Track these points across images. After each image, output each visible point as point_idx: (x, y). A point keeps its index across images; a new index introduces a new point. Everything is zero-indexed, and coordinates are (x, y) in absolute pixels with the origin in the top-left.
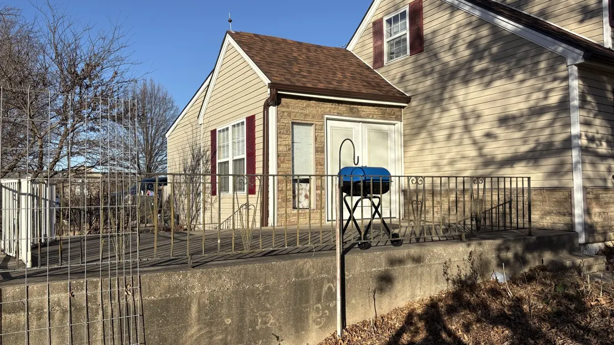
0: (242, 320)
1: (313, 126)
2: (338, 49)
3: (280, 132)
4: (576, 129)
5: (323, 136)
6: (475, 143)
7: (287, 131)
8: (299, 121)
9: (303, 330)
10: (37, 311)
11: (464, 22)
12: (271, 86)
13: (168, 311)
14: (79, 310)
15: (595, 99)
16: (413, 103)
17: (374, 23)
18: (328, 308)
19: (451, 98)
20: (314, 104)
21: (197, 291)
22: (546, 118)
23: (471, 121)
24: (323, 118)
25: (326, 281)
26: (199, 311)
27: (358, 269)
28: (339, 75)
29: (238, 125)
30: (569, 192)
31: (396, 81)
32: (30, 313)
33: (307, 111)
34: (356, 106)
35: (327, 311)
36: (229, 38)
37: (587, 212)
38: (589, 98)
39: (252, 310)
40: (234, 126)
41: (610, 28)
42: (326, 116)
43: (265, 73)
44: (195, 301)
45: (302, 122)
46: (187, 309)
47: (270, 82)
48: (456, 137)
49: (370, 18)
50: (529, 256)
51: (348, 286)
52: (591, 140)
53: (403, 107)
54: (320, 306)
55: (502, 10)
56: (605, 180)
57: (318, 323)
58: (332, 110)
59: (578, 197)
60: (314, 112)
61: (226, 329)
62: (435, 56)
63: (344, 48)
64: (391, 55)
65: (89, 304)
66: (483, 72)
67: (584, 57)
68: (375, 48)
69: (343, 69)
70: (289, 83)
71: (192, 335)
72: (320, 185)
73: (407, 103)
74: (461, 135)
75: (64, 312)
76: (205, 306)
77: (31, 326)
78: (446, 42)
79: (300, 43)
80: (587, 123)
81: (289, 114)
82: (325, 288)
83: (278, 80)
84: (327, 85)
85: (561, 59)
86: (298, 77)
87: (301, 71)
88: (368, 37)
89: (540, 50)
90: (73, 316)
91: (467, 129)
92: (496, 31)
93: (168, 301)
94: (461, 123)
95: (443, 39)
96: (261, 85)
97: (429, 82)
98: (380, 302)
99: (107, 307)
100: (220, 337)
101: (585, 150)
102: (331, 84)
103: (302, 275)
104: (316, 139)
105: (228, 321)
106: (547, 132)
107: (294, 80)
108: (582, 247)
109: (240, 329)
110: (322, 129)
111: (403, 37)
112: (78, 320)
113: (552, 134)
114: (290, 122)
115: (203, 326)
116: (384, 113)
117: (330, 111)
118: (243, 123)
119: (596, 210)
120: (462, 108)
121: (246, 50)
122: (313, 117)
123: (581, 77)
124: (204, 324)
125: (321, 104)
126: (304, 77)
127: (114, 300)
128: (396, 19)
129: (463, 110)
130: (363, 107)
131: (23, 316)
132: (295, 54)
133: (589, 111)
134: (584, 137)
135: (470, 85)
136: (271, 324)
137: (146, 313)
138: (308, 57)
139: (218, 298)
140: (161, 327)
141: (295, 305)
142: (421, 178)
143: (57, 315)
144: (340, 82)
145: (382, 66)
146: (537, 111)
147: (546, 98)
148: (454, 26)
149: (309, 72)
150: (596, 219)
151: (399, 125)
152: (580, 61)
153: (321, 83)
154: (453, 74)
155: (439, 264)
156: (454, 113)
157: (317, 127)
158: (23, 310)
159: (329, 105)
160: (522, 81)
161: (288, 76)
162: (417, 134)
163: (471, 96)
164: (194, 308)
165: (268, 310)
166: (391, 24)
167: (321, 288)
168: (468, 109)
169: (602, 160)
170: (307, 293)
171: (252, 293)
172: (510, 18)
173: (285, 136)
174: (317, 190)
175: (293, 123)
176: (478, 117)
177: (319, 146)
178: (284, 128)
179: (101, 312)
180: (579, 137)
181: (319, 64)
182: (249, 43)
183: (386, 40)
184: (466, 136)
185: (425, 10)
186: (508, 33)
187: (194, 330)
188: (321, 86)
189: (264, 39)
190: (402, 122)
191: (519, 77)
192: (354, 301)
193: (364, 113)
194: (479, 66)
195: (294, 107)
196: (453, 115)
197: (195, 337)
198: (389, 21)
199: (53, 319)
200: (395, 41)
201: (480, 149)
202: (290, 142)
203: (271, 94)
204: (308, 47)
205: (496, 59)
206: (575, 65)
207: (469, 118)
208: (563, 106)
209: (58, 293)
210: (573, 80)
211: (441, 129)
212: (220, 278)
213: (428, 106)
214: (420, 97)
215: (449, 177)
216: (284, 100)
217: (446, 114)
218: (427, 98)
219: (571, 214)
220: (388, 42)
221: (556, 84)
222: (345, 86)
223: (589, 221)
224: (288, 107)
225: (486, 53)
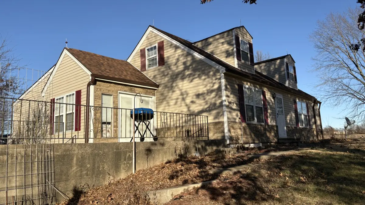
0: (94, 165)
1: (112, 96)
2: (123, 61)
3: (96, 98)
4: (224, 98)
5: (118, 101)
6: (187, 105)
7: (99, 98)
8: (105, 93)
9: (118, 172)
10: (11, 155)
11: (181, 53)
12: (92, 75)
13: (64, 160)
14: (28, 156)
15: (230, 87)
16: (160, 88)
17: (141, 50)
18: (128, 163)
19: (176, 86)
20: (113, 85)
21: (76, 152)
22: (213, 94)
23: (185, 96)
24: (117, 92)
25: (128, 152)
26: (77, 160)
27: (141, 148)
28: (125, 73)
29: (70, 95)
30: (223, 123)
31: (152, 77)
32: (8, 156)
33: (109, 89)
34: (134, 88)
35: (128, 165)
36: (65, 51)
37: (229, 131)
38: (228, 87)
39: (98, 162)
40: (67, 96)
41: (237, 60)
42: (119, 92)
43: (88, 69)
44: (75, 156)
45: (107, 93)
46: (72, 159)
47: (91, 73)
48: (179, 103)
49: (138, 48)
50: (207, 147)
51: (137, 155)
52: (230, 103)
53: (156, 90)
54: (125, 162)
55: (197, 50)
56: (235, 119)
57: (124, 169)
58: (122, 89)
59: (226, 125)
60: (113, 90)
61: (88, 169)
62: (169, 67)
63: (126, 60)
64: (150, 66)
65: (32, 154)
66: (190, 75)
67: (226, 70)
68: (142, 62)
69: (126, 70)
70: (100, 74)
71: (74, 171)
72: (116, 125)
73: (158, 88)
74: (181, 102)
75: (22, 157)
76: (79, 158)
77: (8, 161)
78: (174, 61)
79: (103, 57)
80: (227, 96)
81: (100, 90)
82: (128, 155)
83: (95, 72)
84: (119, 77)
85: (218, 71)
86: (105, 72)
87: (106, 69)
88: (138, 56)
89: (210, 67)
90: (26, 158)
91: (183, 99)
92: (193, 58)
93: (64, 155)
94: (181, 97)
95: (173, 61)
96: (86, 75)
97: (167, 79)
98: (150, 162)
99: (39, 156)
100: (85, 172)
101: (227, 107)
102: (121, 76)
103: (118, 149)
104: (114, 102)
105: (89, 166)
106: (214, 100)
107: (103, 73)
108: (228, 146)
109: (93, 169)
110: (117, 98)
111: (155, 58)
112: (28, 160)
113: (216, 100)
114: (101, 93)
115: (78, 167)
116: (147, 92)
117: (121, 90)
118: (73, 94)
119: (232, 131)
120: (181, 90)
121: (77, 57)
122: (113, 91)
123: (225, 78)
124: (79, 166)
125: (116, 86)
126: (108, 72)
127: (43, 153)
128: (152, 49)
129: (181, 91)
130: (137, 88)
131: (5, 157)
132: (102, 62)
133: (229, 92)
134: (227, 101)
135: (184, 80)
136: (106, 168)
137: (55, 160)
138: (108, 63)
139: (85, 155)
140: (61, 166)
141: (116, 161)
142: (165, 113)
143: (19, 158)
144: (125, 76)
145: (145, 70)
146: (210, 92)
147: (213, 86)
148: (177, 55)
149: (110, 70)
150: (233, 134)
151: (154, 98)
152: (224, 72)
153: (116, 75)
154: (177, 75)
155: (173, 148)
156: (178, 92)
157: (115, 97)
158: (6, 155)
159: (120, 86)
160: (205, 79)
161: (100, 71)
162: (162, 102)
163: (185, 85)
164: (75, 159)
165: (104, 162)
166: (149, 51)
167: (126, 155)
168: (183, 91)
169: (234, 111)
170: (120, 157)
171: (98, 155)
172: (199, 53)
173: (98, 100)
174: (114, 127)
175: (102, 94)
176: (187, 94)
177: (115, 106)
178: (98, 96)
179: (37, 158)
180: (225, 101)
181: (114, 67)
182: (78, 55)
183: (147, 58)
184: (183, 102)
185: (165, 46)
186: (199, 59)
187: (74, 168)
188: (116, 77)
189: (84, 53)
190: (155, 97)
191: (203, 77)
192: (139, 161)
193: (137, 91)
194: (187, 73)
195: (103, 86)
196: (177, 94)
197: (75, 171)
198: (148, 50)
199: (18, 159)
200: (151, 59)
201: (189, 108)
202: (101, 104)
203: (92, 79)
204: (108, 59)
205: (195, 70)
206: (223, 73)
207: (184, 95)
208: (219, 89)
209: (20, 148)
210: (222, 79)
211: (172, 100)
212: (86, 147)
213: (167, 89)
214: (163, 85)
215: (176, 113)
216: (98, 83)
217: (175, 93)
218: (166, 87)
219: (223, 132)
220: (148, 59)
221: (217, 81)
222: (128, 78)
223: (230, 135)
224: (100, 86)
225: (191, 67)
